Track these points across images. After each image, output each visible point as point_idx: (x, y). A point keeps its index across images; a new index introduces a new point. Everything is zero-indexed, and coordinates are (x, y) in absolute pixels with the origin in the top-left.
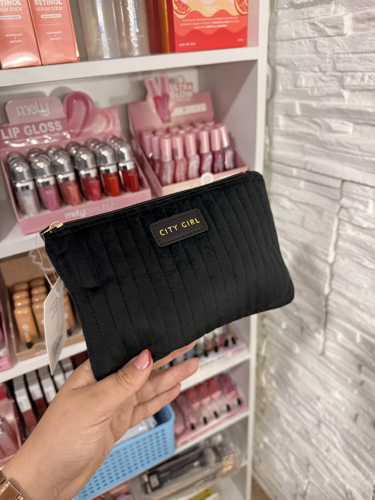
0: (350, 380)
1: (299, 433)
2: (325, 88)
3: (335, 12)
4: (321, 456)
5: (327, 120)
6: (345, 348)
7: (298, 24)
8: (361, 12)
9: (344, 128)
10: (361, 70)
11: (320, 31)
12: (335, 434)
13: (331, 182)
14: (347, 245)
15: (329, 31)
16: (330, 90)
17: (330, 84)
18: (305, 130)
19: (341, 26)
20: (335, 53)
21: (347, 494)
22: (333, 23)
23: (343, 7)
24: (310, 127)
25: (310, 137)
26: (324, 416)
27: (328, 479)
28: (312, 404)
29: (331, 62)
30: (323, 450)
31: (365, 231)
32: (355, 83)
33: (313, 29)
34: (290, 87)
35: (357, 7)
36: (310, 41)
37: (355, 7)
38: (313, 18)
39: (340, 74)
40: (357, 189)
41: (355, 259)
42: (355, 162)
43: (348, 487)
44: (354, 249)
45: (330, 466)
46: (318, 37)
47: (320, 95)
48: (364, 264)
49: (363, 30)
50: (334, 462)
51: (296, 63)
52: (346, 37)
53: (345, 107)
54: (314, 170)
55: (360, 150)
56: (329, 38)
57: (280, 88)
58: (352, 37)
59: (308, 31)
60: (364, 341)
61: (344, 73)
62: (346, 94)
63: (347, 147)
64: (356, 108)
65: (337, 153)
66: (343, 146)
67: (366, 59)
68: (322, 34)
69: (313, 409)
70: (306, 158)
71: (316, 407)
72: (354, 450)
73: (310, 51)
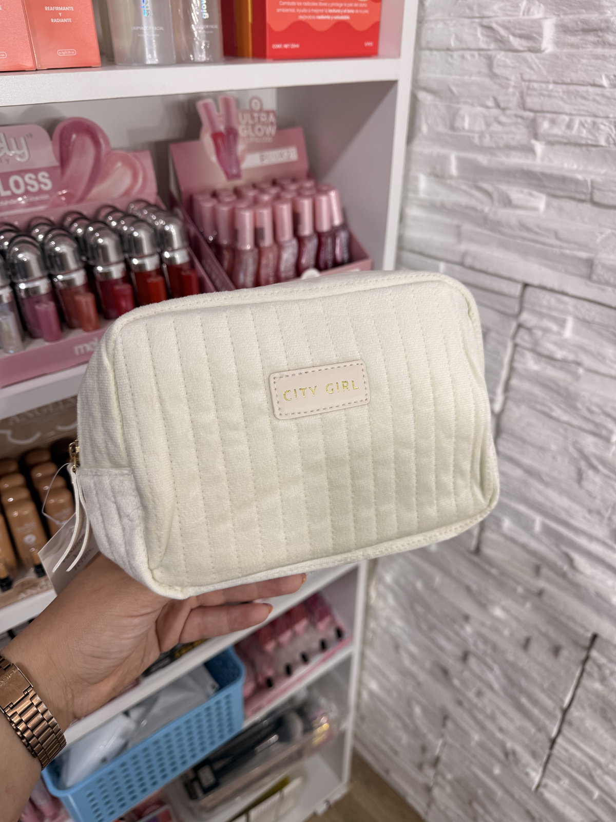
0: (520, 590)
1: (431, 673)
2: (504, 136)
3: (528, 11)
4: (466, 704)
5: (504, 187)
6: (514, 541)
7: (462, 25)
8: (571, 17)
9: (533, 202)
10: (568, 111)
11: (501, 41)
12: (491, 669)
13: (505, 287)
14: (526, 386)
15: (515, 42)
16: (513, 139)
17: (513, 129)
18: (464, 200)
19: (538, 37)
20: (523, 80)
21: (506, 754)
22: (524, 30)
23: (542, 5)
24: (472, 196)
25: (473, 213)
26: (475, 644)
27: (476, 737)
28: (456, 627)
29: (517, 94)
30: (471, 695)
31: (557, 364)
32: (556, 131)
33: (488, 36)
34: (441, 129)
35: (564, 8)
36: (480, 55)
37: (561, 7)
38: (489, 17)
39: (531, 115)
40: (547, 299)
41: (538, 407)
42: (547, 257)
43: (509, 745)
44: (537, 391)
45: (480, 717)
46: (495, 49)
47: (494, 145)
48: (554, 414)
49: (572, 46)
50: (489, 711)
51: (454, 89)
52: (543, 55)
53: (537, 169)
54: (478, 265)
55: (557, 237)
56: (515, 54)
57: (424, 129)
58: (555, 56)
59: (479, 39)
60: (547, 530)
61: (538, 114)
62: (539, 147)
63: (536, 233)
64: (555, 172)
65: (519, 241)
66: (529, 230)
67: (578, 95)
68: (501, 45)
69: (457, 634)
70: (464, 247)
71: (462, 633)
72: (522, 690)
73: (479, 73)
